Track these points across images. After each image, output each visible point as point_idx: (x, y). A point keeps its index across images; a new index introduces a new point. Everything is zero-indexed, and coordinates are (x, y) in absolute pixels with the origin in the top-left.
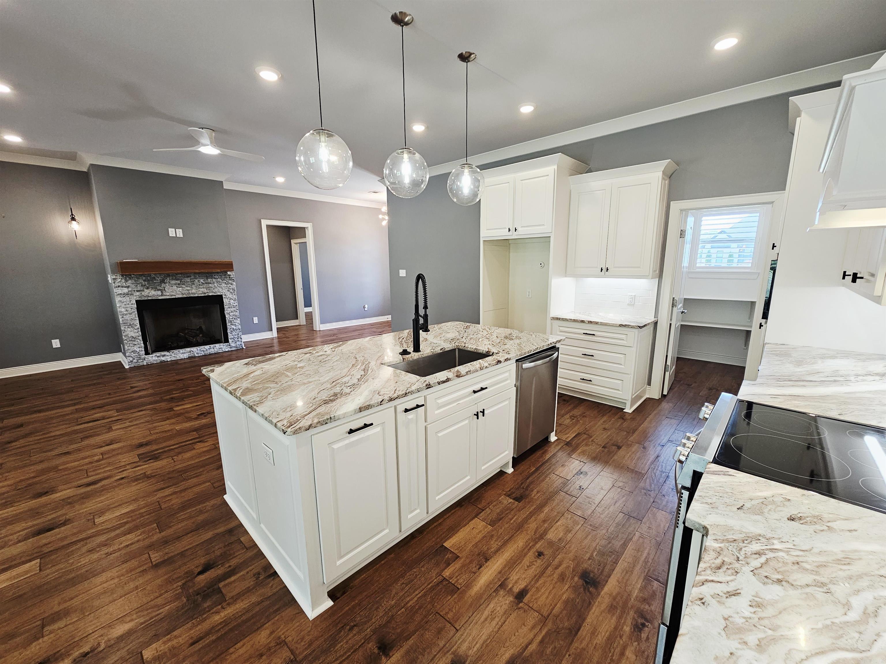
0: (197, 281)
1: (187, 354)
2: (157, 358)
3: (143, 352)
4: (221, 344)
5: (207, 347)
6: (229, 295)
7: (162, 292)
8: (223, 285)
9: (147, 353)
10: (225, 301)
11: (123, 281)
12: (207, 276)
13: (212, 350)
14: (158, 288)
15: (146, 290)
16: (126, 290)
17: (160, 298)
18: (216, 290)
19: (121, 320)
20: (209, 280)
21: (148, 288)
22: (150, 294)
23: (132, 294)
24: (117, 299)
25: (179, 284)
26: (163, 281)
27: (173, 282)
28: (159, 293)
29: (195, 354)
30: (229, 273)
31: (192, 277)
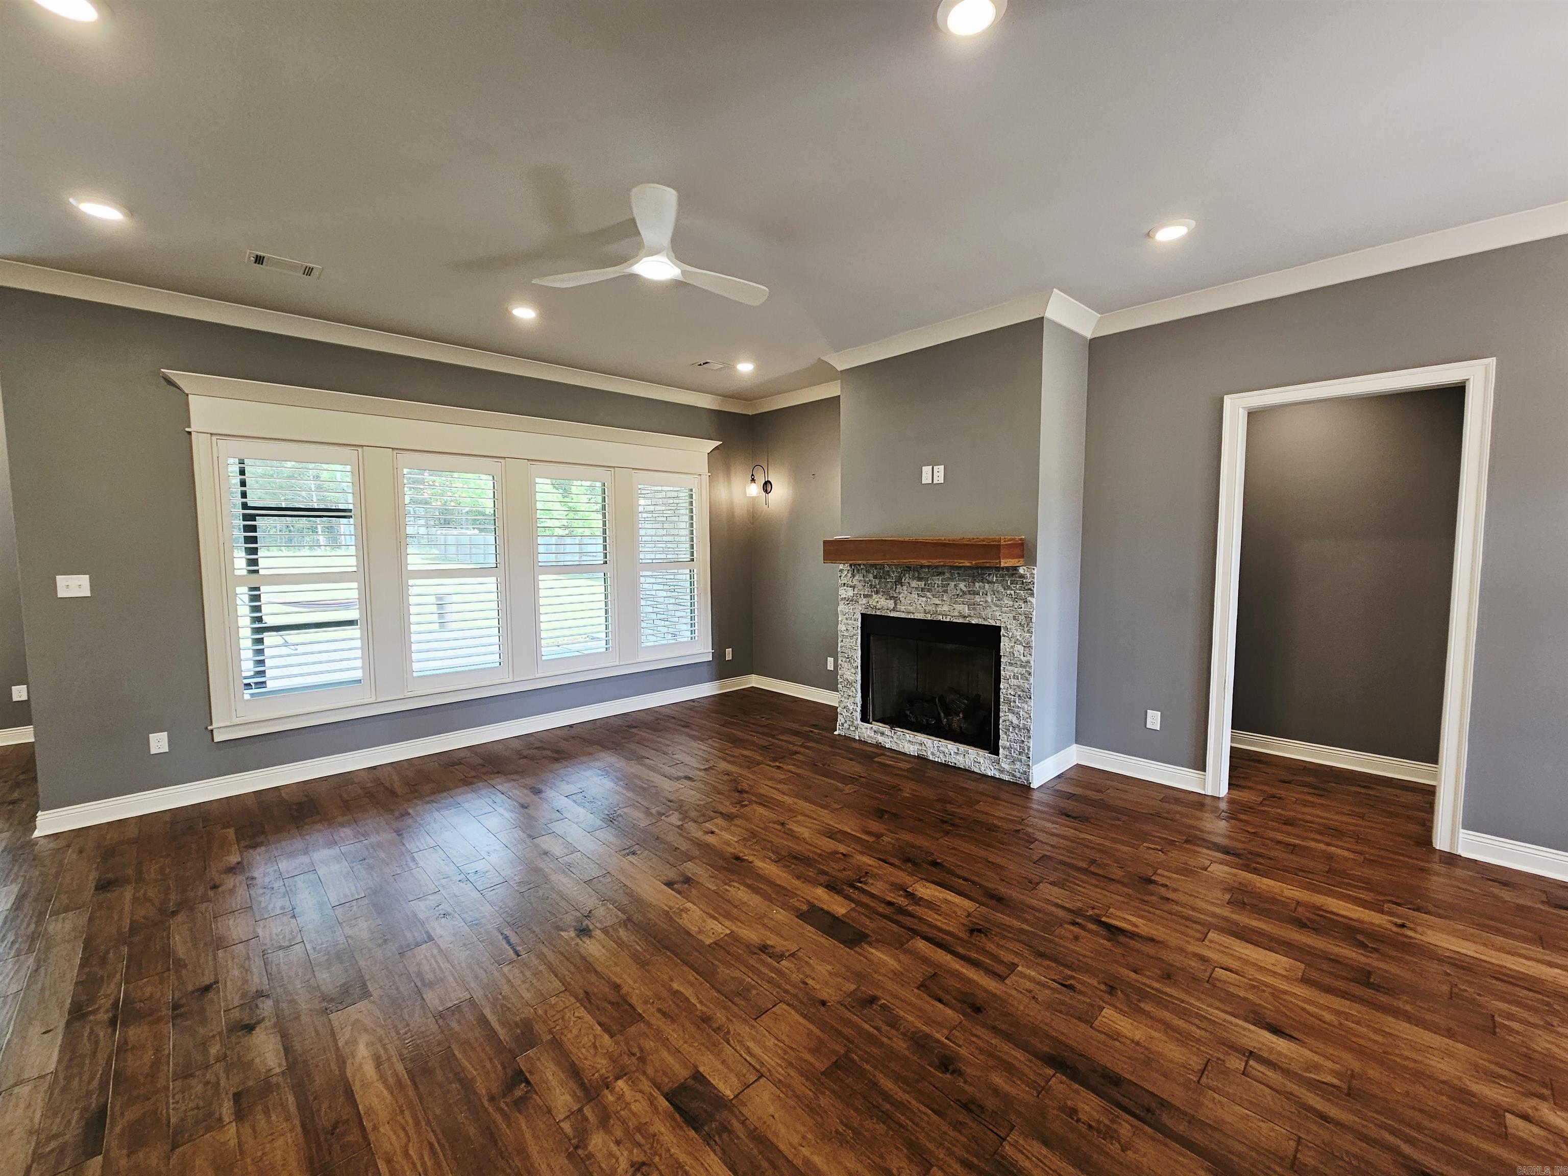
0: (953, 584)
1: (916, 747)
2: (873, 734)
3: (858, 715)
5: (953, 746)
6: (1012, 625)
7: (896, 604)
8: (1007, 601)
9: (864, 719)
10: (1005, 645)
11: (850, 575)
12: (973, 576)
13: (961, 758)
14: (892, 593)
15: (875, 596)
16: (850, 593)
17: (893, 614)
18: (988, 612)
20: (977, 585)
21: (877, 592)
22: (881, 606)
23: (857, 602)
24: (841, 607)
25: (923, 590)
26: (899, 582)
27: (914, 584)
28: (891, 604)
29: (929, 753)
31: (947, 575)
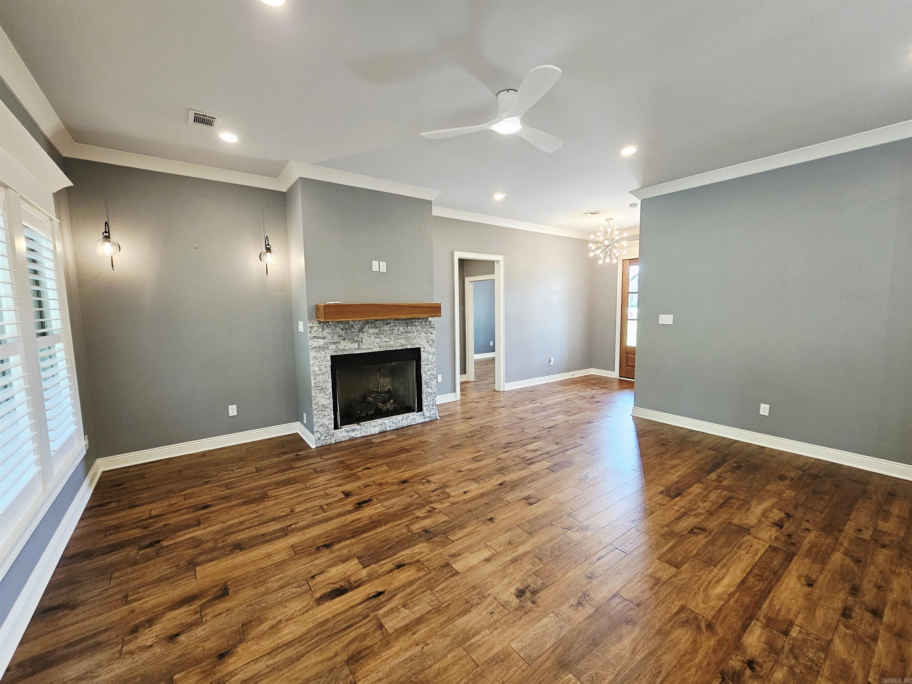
0: (396, 329)
1: (379, 427)
2: (346, 434)
3: (332, 426)
4: (415, 413)
5: (400, 417)
6: (427, 347)
7: (359, 345)
8: (423, 334)
9: (336, 428)
10: (423, 355)
11: (320, 330)
12: (407, 324)
13: (405, 421)
14: (356, 338)
15: (342, 342)
16: (321, 342)
17: (356, 352)
18: (415, 341)
19: (313, 382)
20: (409, 328)
21: (344, 339)
22: (347, 348)
23: (327, 348)
24: (312, 354)
25: (377, 334)
26: (361, 330)
27: (372, 331)
28: (356, 345)
29: (388, 428)
30: (430, 319)
31: (392, 324)
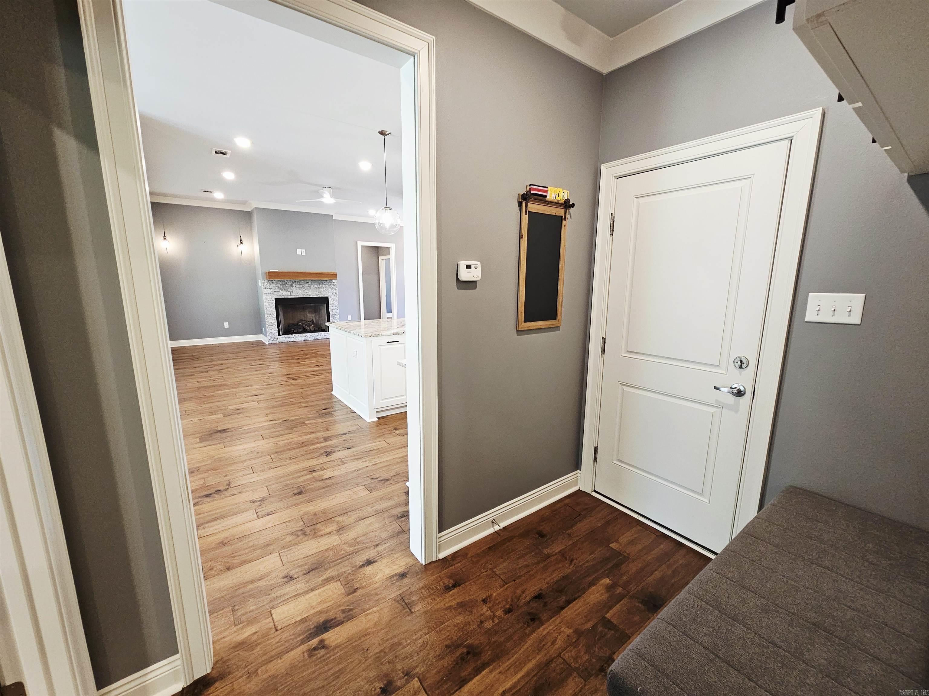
0: (312, 286)
1: (304, 338)
2: (285, 339)
3: (277, 334)
4: (326, 333)
5: (316, 334)
6: (333, 296)
8: (330, 290)
9: (279, 335)
10: (330, 301)
11: (268, 284)
12: (319, 283)
13: (320, 336)
14: (289, 290)
15: (281, 291)
16: (269, 291)
17: (289, 297)
18: (325, 293)
19: (265, 311)
20: (320, 285)
21: (282, 290)
22: (284, 294)
23: (273, 294)
24: (265, 296)
25: (301, 288)
26: (291, 286)
27: (298, 286)
28: (289, 293)
29: (309, 338)
30: (334, 281)
31: (310, 283)
